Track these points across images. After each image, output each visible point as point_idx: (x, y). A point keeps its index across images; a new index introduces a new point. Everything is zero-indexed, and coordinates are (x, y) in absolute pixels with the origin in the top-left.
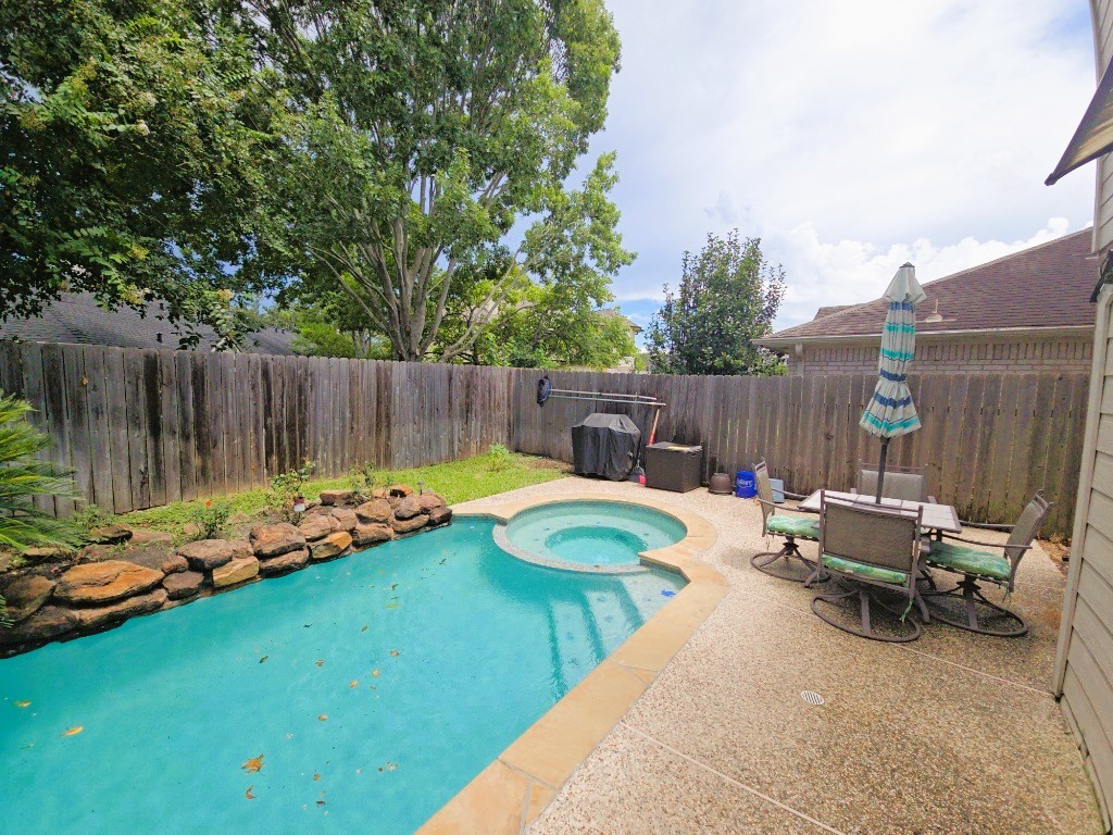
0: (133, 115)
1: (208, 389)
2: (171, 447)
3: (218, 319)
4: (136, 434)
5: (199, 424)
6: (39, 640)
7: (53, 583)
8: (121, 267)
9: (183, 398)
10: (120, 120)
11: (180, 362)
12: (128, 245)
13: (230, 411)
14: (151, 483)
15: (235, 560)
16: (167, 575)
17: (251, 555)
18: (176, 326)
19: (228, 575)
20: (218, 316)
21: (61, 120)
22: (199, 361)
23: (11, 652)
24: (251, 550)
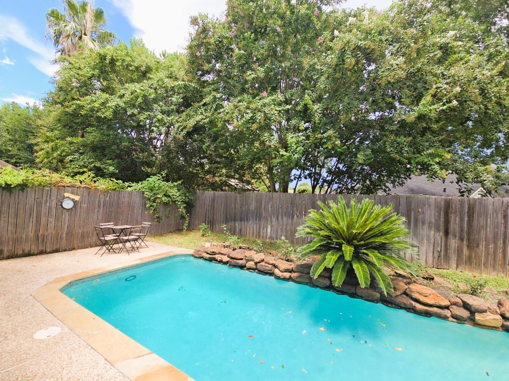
0: (450, 100)
1: (476, 216)
2: (454, 243)
3: (485, 180)
4: (438, 234)
5: (469, 234)
6: (399, 306)
7: (406, 287)
8: (439, 163)
9: (462, 220)
10: (444, 105)
11: (462, 203)
12: (443, 154)
13: (488, 229)
14: (442, 258)
15: (488, 313)
16: (451, 304)
17: (498, 314)
18: (460, 186)
19: (483, 319)
20: (485, 179)
21: (421, 114)
22: (472, 202)
23: (390, 305)
24: (499, 312)
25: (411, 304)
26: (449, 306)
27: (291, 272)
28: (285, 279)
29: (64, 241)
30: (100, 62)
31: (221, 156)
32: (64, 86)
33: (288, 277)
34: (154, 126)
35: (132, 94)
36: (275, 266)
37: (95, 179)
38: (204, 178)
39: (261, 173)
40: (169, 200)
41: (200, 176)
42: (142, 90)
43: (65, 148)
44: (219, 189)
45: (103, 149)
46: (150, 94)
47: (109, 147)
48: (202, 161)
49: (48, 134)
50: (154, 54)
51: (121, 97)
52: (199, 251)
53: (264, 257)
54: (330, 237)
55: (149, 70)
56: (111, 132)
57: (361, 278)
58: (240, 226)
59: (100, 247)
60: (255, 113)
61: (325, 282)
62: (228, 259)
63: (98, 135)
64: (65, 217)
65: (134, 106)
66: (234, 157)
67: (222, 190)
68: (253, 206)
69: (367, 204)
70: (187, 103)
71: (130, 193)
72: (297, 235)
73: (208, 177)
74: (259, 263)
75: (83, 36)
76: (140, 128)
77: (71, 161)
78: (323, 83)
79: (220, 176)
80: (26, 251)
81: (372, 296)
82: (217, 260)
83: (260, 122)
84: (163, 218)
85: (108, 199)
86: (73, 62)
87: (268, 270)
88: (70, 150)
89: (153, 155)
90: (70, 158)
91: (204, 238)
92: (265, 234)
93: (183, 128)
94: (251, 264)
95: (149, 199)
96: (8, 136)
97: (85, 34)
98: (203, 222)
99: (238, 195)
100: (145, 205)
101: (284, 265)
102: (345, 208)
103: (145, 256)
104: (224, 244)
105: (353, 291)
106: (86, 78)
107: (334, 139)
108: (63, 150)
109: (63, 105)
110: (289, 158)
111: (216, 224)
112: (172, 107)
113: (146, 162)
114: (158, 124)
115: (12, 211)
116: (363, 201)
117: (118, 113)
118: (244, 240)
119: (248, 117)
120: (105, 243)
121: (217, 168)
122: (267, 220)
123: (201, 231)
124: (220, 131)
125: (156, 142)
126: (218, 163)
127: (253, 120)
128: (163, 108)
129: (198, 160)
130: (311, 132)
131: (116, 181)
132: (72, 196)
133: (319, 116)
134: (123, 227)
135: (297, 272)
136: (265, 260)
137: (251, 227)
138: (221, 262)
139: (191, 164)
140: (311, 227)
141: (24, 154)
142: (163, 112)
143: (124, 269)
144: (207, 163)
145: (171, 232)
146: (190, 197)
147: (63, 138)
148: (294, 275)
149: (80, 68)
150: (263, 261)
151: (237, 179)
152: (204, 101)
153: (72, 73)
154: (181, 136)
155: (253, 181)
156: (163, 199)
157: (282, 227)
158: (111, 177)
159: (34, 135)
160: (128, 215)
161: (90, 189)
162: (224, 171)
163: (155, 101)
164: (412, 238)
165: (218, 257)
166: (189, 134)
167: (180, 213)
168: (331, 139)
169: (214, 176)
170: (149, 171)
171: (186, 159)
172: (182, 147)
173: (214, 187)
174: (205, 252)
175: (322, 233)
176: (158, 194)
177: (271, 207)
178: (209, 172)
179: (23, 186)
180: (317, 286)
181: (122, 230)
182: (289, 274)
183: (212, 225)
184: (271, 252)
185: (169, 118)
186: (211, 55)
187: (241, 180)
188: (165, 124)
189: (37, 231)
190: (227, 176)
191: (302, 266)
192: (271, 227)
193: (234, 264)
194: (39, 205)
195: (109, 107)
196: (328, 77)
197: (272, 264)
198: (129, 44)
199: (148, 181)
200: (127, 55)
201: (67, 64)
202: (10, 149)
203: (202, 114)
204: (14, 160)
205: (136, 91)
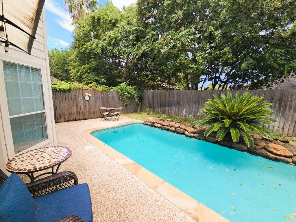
7: (266, 145)
16: (294, 155)
23: (253, 154)
25: (267, 154)
26: (292, 156)
27: (194, 133)
28: (191, 137)
29: (87, 115)
30: (92, 21)
31: (157, 70)
32: (78, 38)
33: (193, 136)
34: (121, 55)
35: (109, 38)
36: (186, 130)
37: (96, 86)
38: (148, 83)
39: (181, 79)
40: (130, 96)
41: (146, 82)
42: (114, 35)
43: (82, 71)
44: (156, 89)
45: (98, 70)
46: (118, 37)
47: (101, 69)
48: (147, 73)
49: (74, 64)
50: (118, 9)
51: (104, 40)
52: (146, 121)
53: (180, 125)
54: (218, 114)
55: (116, 21)
56: (101, 60)
57: (234, 137)
58: (168, 109)
59: (102, 118)
60: (176, 42)
61: (213, 139)
62: (161, 126)
63: (95, 63)
64: (87, 104)
65: (110, 45)
66: (165, 70)
67: (158, 90)
68: (175, 98)
69: (247, 95)
70: (138, 39)
71: (112, 92)
72: (199, 114)
73: (150, 82)
74: (177, 128)
75: (82, 6)
76: (114, 57)
77: (85, 77)
78: (223, 14)
79: (157, 81)
80: (74, 118)
81: (242, 148)
82: (155, 126)
83: (179, 48)
84: (128, 105)
85: (103, 95)
86: (80, 24)
87: (182, 132)
88: (84, 71)
89: (121, 72)
90: (84, 76)
91: (149, 116)
92: (182, 114)
93: (136, 55)
94: (172, 129)
95: (121, 95)
96: (57, 66)
97: (83, 5)
98: (148, 107)
99: (167, 92)
100: (119, 98)
101: (191, 129)
102: (231, 98)
103: (121, 123)
104: (159, 118)
105: (230, 145)
106: (87, 32)
107: (228, 54)
108: (81, 72)
109: (78, 48)
110: (197, 68)
111: (155, 108)
112: (129, 43)
113: (118, 76)
114: (123, 54)
115: (67, 101)
116: (244, 94)
117: (103, 49)
118: (170, 117)
119: (172, 45)
120: (103, 116)
121: (155, 77)
122: (183, 106)
123: (147, 112)
124: (156, 55)
125: (122, 64)
126: (156, 74)
127: (174, 47)
128: (125, 44)
129: (145, 72)
130: (214, 50)
131: (106, 86)
132: (88, 94)
133: (219, 39)
134: (110, 109)
135: (198, 134)
136: (180, 126)
137: (174, 110)
138: (157, 127)
139: (141, 75)
140: (207, 109)
141: (65, 75)
142: (125, 47)
143: (113, 128)
144: (150, 74)
145: (132, 112)
146: (141, 94)
147: (80, 66)
148: (196, 135)
149: (83, 27)
150: (179, 127)
151: (166, 83)
152: (147, 37)
153: (81, 30)
154: (135, 60)
155: (176, 83)
156: (128, 95)
157: (192, 110)
158: (103, 84)
159: (67, 65)
160: (112, 103)
161: (95, 91)
162: (159, 78)
163: (121, 40)
164: (281, 118)
165: (156, 125)
166: (139, 58)
167: (136, 103)
168: (226, 53)
169: (154, 82)
170: (120, 81)
171: (138, 72)
172: (136, 66)
173: (154, 88)
174: (149, 122)
175: (213, 112)
176: (125, 92)
177: (186, 99)
178: (151, 79)
179: (70, 90)
180: (209, 141)
181: (110, 110)
182: (194, 134)
183: (153, 109)
184: (184, 123)
185: (128, 50)
186: (150, 6)
187: (168, 83)
188: (127, 53)
189: (77, 110)
190: (160, 81)
191: (201, 131)
192: (186, 110)
193: (164, 128)
194: (76, 98)
195: (99, 47)
196: (228, 9)
197: (184, 129)
198: (105, 5)
199: (120, 86)
200: (105, 14)
201: (77, 25)
202: (59, 72)
203: (146, 45)
204: (61, 78)
205: (111, 36)
